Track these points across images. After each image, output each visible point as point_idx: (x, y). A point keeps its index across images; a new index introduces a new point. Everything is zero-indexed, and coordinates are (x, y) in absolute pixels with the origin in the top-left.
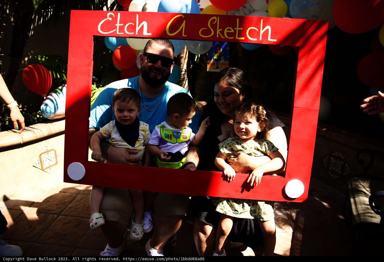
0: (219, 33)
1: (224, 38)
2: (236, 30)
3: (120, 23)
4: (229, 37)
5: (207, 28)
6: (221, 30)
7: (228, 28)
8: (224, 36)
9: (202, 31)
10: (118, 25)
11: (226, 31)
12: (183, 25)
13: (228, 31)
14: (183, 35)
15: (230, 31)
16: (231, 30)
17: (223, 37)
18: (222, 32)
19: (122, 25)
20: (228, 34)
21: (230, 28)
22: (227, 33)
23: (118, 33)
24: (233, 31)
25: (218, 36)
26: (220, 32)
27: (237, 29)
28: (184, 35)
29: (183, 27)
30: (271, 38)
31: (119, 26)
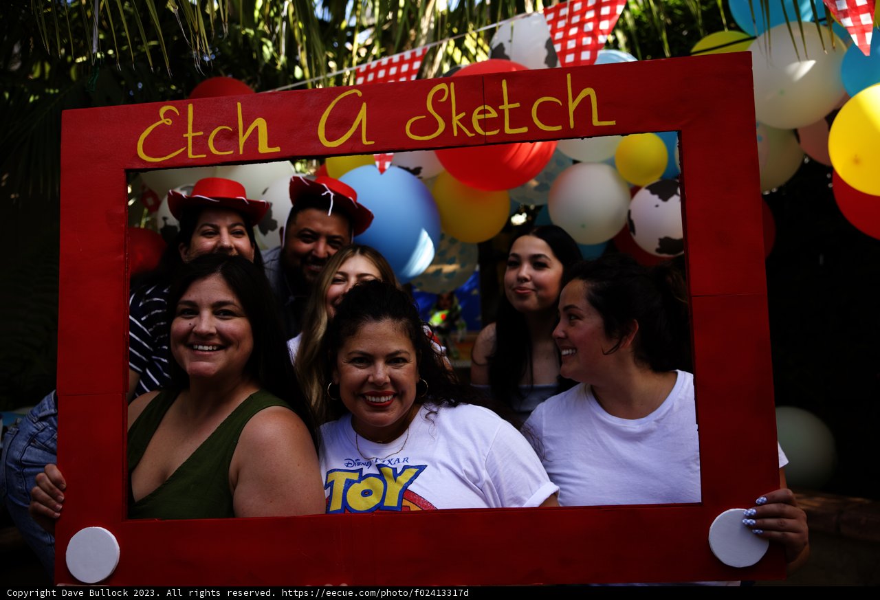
0: (458, 126)
1: (473, 135)
2: (503, 110)
3: (193, 132)
4: (485, 131)
5: (424, 117)
6: (462, 115)
7: (481, 108)
8: (472, 130)
9: (412, 124)
10: (190, 135)
11: (476, 117)
12: (362, 115)
13: (482, 117)
14: (365, 142)
15: (488, 116)
16: (489, 112)
17: (471, 132)
18: (467, 121)
19: (201, 133)
20: (484, 124)
21: (487, 107)
22: (480, 121)
23: (190, 155)
24: (494, 114)
25: (455, 133)
26: (460, 120)
27: (506, 107)
28: (367, 140)
29: (361, 121)
30: (600, 119)
31: (194, 138)
